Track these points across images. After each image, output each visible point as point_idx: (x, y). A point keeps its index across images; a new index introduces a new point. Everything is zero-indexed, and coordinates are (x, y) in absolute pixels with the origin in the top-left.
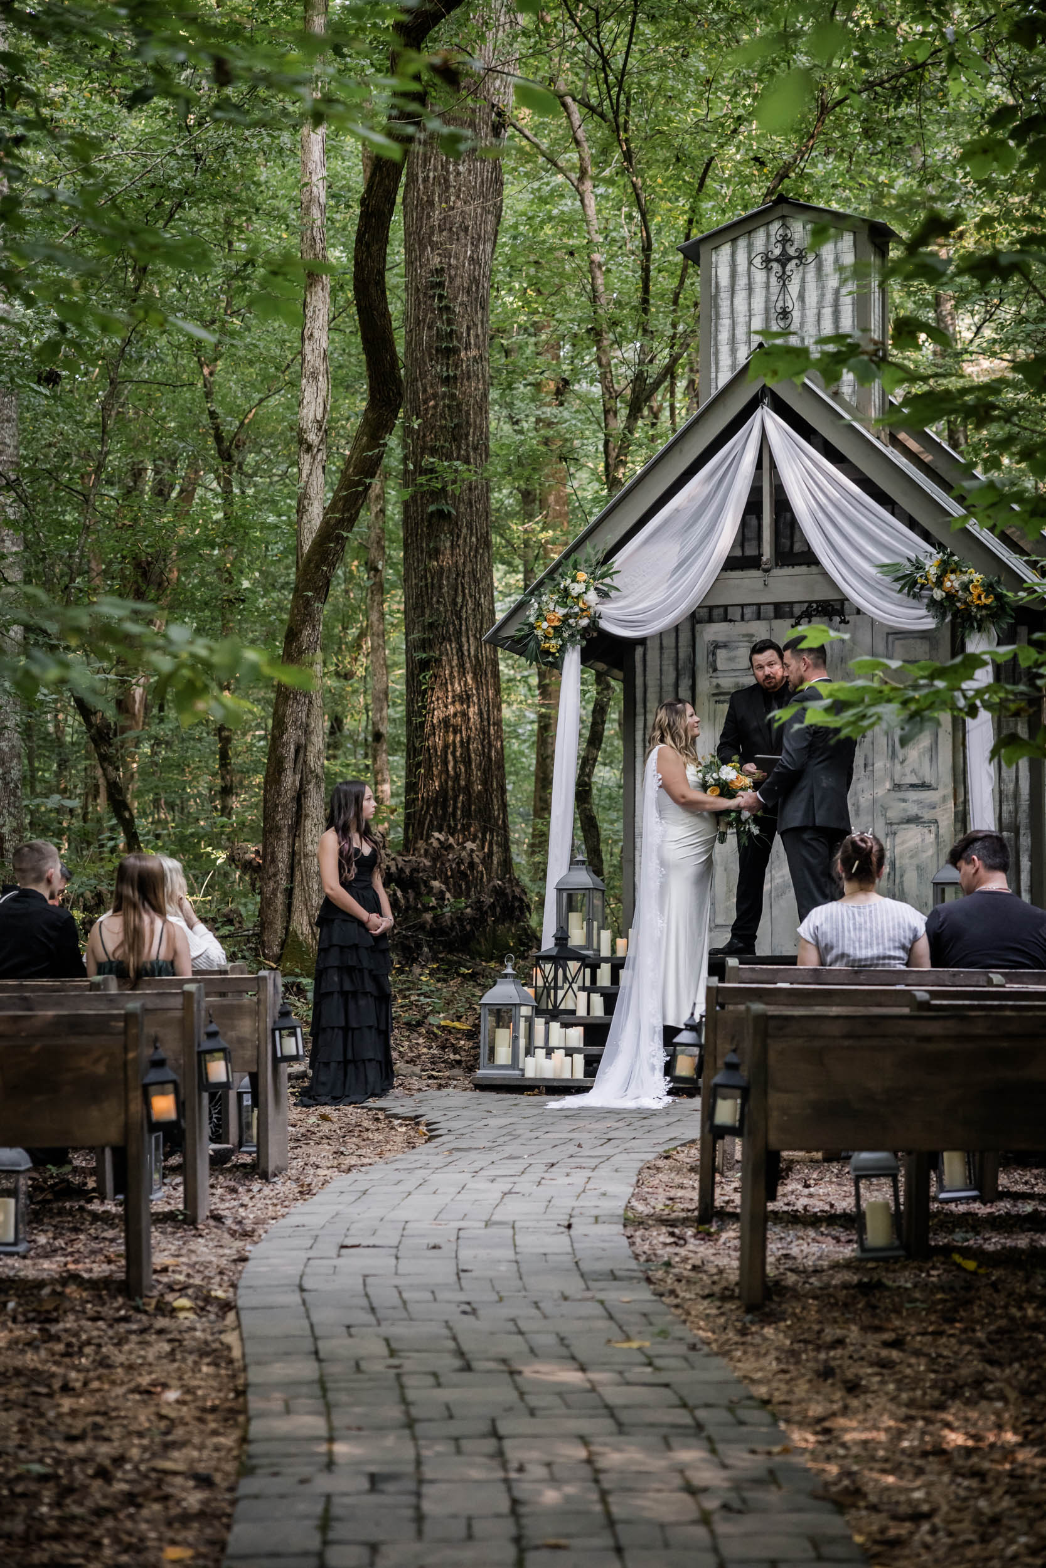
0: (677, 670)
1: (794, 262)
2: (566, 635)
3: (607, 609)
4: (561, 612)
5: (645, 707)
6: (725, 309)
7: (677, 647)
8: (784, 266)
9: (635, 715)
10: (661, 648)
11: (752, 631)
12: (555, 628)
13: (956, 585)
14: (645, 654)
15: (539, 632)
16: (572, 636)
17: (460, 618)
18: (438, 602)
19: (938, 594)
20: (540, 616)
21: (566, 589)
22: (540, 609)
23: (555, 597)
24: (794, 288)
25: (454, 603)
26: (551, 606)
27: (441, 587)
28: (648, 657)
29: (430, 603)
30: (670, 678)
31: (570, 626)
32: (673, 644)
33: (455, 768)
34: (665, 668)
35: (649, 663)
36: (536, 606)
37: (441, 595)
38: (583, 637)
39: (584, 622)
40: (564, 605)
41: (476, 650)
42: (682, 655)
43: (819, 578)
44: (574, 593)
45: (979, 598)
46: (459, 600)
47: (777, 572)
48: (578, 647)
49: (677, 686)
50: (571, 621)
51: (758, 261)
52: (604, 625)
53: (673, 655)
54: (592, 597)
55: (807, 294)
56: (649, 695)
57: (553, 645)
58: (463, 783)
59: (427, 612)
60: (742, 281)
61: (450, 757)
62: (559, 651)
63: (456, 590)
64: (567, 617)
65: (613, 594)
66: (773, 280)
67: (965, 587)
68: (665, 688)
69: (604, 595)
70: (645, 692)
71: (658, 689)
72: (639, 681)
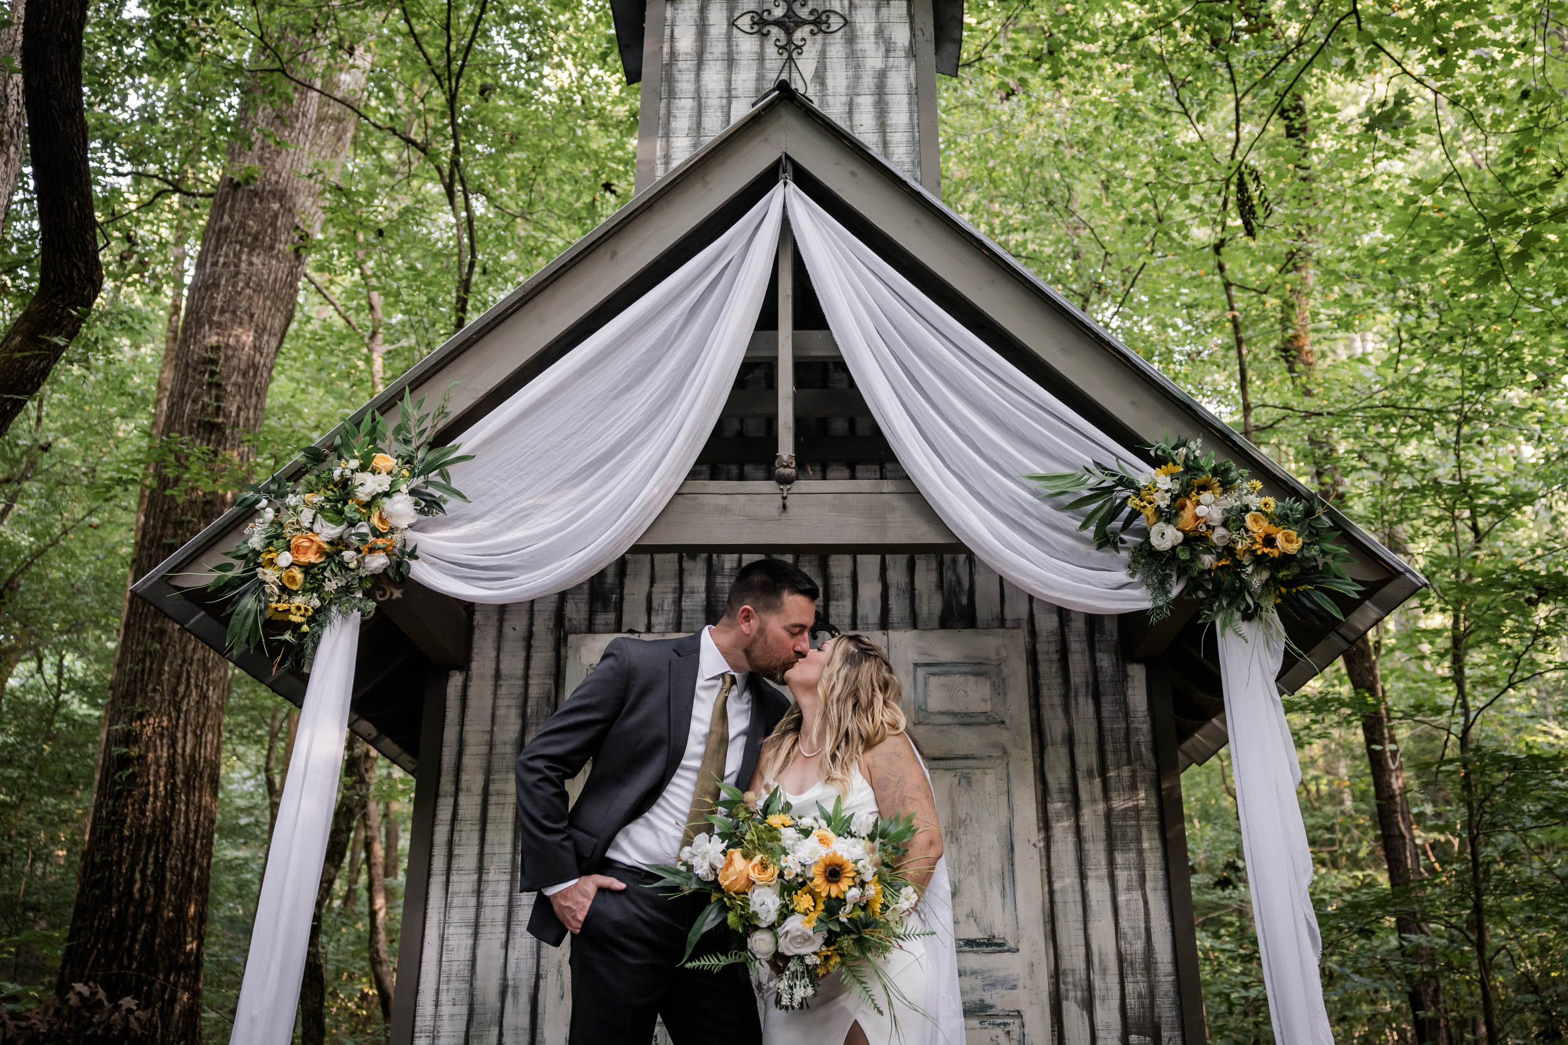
0: (524, 716)
1: (807, 29)
2: (331, 586)
3: (431, 540)
4: (328, 531)
5: (457, 782)
7: (526, 677)
8: (789, 33)
9: (437, 795)
10: (497, 676)
12: (307, 568)
13: (1217, 515)
14: (465, 688)
15: (269, 575)
16: (346, 590)
17: (179, 711)
18: (154, 690)
19: (1166, 537)
20: (276, 537)
21: (345, 484)
22: (277, 523)
23: (317, 499)
24: (807, 64)
25: (175, 692)
26: (306, 516)
27: (160, 674)
28: (471, 692)
29: (144, 691)
31: (343, 566)
32: (520, 672)
33: (141, 890)
34: (501, 712)
35: (472, 702)
36: (270, 514)
37: (159, 682)
38: (368, 595)
39: (377, 562)
40: (337, 515)
41: (194, 748)
42: (534, 691)
44: (363, 494)
45: (1269, 541)
46: (182, 689)
47: (802, 485)
48: (356, 615)
50: (348, 555)
51: (745, 22)
52: (422, 572)
53: (519, 691)
54: (401, 508)
55: (829, 75)
56: (467, 760)
57: (301, 605)
58: (149, 909)
59: (139, 700)
60: (717, 48)
61: (138, 876)
62: (311, 620)
63: (179, 678)
64: (338, 544)
65: (452, 504)
66: (771, 51)
67: (1235, 519)
68: (498, 749)
69: (428, 505)
70: (460, 753)
71: (484, 749)
72: (450, 734)
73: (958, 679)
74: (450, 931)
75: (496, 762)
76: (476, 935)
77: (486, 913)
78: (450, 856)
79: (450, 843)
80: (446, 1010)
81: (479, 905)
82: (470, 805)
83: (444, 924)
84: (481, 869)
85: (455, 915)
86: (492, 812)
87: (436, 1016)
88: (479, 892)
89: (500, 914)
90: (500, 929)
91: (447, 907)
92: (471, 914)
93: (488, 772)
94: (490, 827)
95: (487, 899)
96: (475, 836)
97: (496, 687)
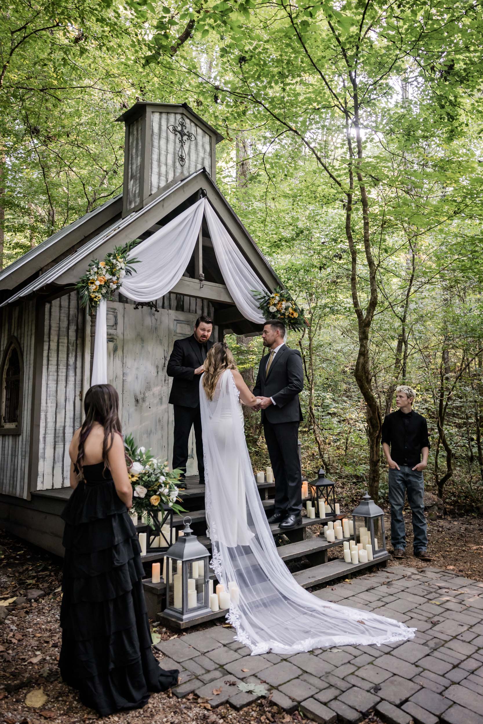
0: (69, 320)
1: (186, 137)
2: (104, 292)
4: (108, 276)
5: (49, 338)
6: (156, 143)
7: (69, 308)
8: (182, 136)
10: (60, 306)
11: (115, 307)
12: (100, 286)
14: (50, 308)
16: (107, 293)
19: (273, 309)
22: (97, 272)
24: (186, 147)
28: (53, 310)
30: (64, 324)
32: (67, 306)
34: (62, 318)
35: (53, 314)
39: (115, 286)
42: (72, 313)
43: (223, 290)
45: (293, 314)
47: (204, 282)
49: (68, 329)
52: (122, 290)
53: (67, 312)
55: (191, 154)
56: (52, 331)
57: (97, 295)
60: (164, 135)
65: (133, 272)
66: (177, 141)
68: (62, 329)
69: (128, 272)
70: (50, 329)
71: (57, 329)
72: (47, 323)
73: (183, 325)
74: (49, 382)
75: (61, 333)
76: (57, 384)
77: (60, 378)
78: (48, 360)
79: (48, 356)
80: (49, 404)
81: (58, 375)
82: (54, 345)
83: (48, 380)
84: (58, 365)
85: (51, 378)
86: (60, 348)
87: (47, 407)
88: (57, 372)
89: (64, 378)
90: (64, 383)
91: (48, 375)
92: (55, 378)
93: (59, 336)
94: (60, 352)
95: (60, 374)
96: (56, 355)
97: (60, 310)
